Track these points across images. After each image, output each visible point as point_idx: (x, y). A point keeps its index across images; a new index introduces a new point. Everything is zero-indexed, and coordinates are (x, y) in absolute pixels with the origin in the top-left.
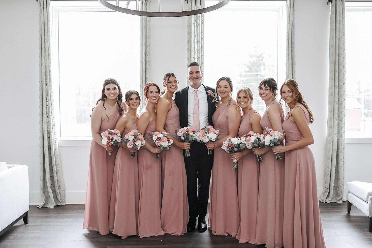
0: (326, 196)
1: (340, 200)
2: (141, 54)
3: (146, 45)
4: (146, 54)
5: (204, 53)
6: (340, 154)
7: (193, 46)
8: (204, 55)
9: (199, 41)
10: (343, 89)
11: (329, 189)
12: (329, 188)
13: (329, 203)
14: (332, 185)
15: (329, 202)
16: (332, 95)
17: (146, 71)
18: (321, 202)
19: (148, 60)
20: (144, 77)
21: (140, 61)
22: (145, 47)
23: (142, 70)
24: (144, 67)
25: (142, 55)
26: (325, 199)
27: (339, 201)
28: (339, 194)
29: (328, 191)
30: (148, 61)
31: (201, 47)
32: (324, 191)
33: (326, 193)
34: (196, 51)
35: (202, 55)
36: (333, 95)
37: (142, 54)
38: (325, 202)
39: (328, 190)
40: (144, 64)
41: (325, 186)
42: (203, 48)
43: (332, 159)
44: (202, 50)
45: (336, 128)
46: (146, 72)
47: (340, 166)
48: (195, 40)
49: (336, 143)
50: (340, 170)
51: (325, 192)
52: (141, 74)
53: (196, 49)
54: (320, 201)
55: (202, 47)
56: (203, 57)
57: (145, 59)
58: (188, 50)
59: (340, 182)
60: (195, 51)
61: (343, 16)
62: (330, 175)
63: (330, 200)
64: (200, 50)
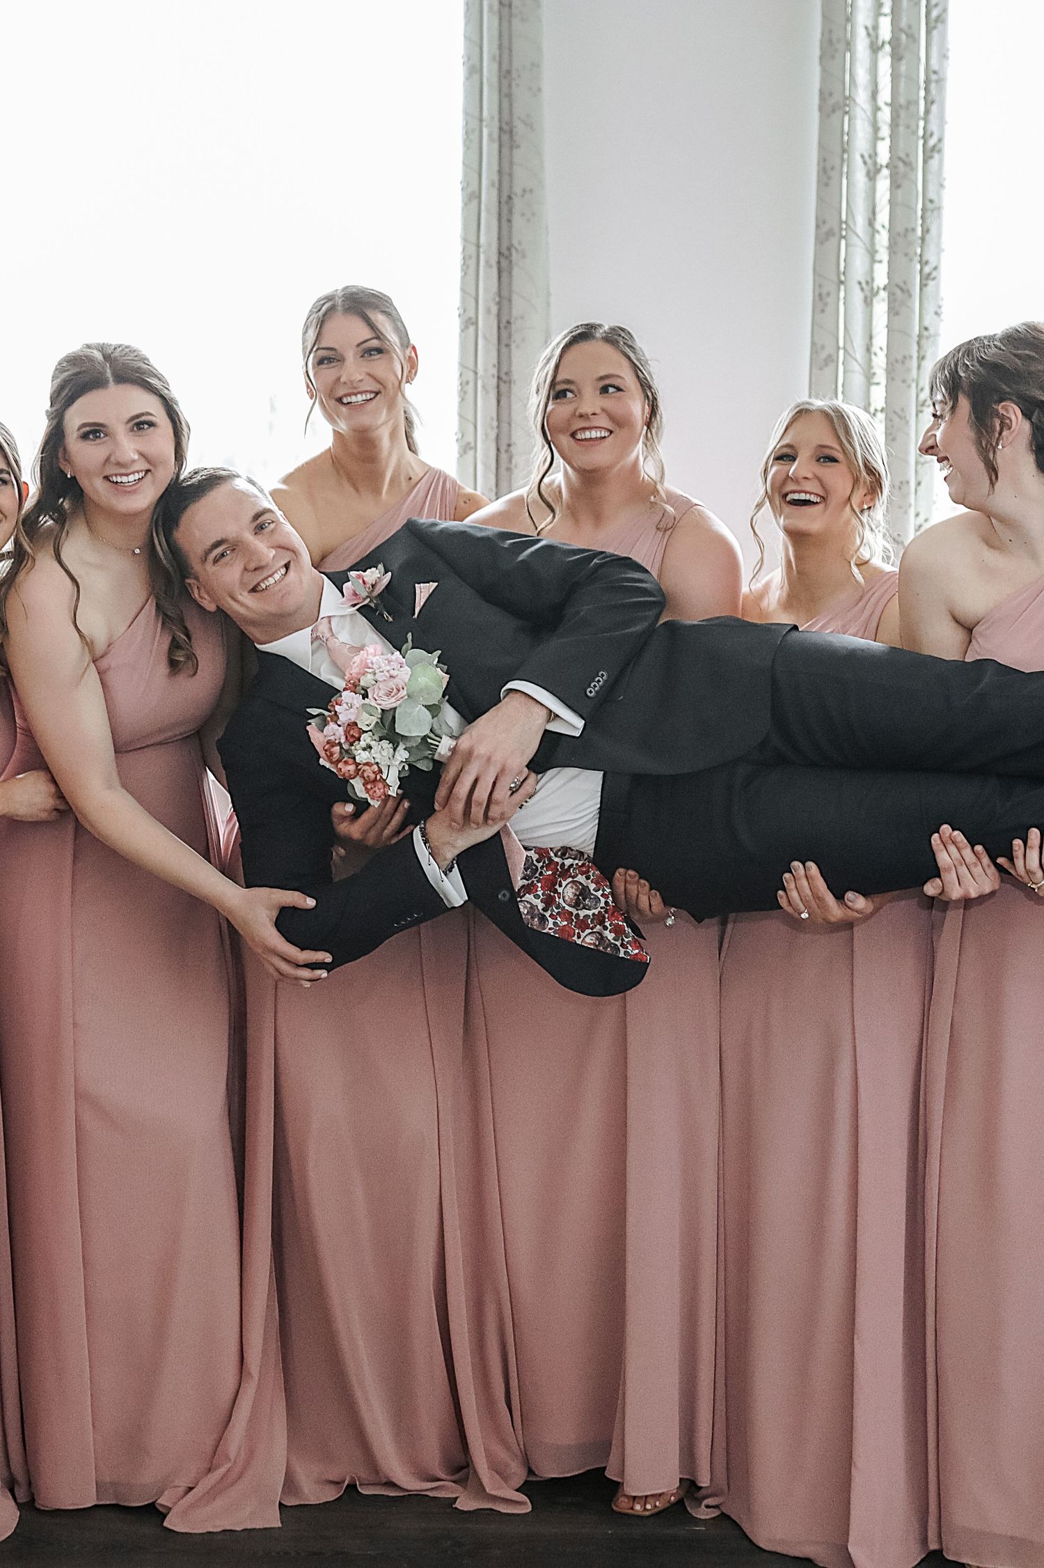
2: (472, 137)
3: (505, 67)
4: (507, 135)
5: (947, 127)
7: (862, 75)
8: (947, 146)
9: (914, 38)
17: (504, 263)
19: (521, 179)
20: (488, 311)
21: (460, 187)
22: (495, 80)
23: (474, 260)
24: (488, 237)
25: (475, 145)
30: (518, 190)
31: (922, 85)
34: (885, 115)
35: (932, 142)
37: (475, 137)
40: (488, 211)
42: (941, 89)
44: (934, 108)
46: (505, 275)
48: (876, 27)
52: (463, 290)
53: (885, 95)
55: (934, 79)
56: (934, 163)
57: (500, 172)
58: (820, 109)
60: (877, 109)
64: (917, 103)
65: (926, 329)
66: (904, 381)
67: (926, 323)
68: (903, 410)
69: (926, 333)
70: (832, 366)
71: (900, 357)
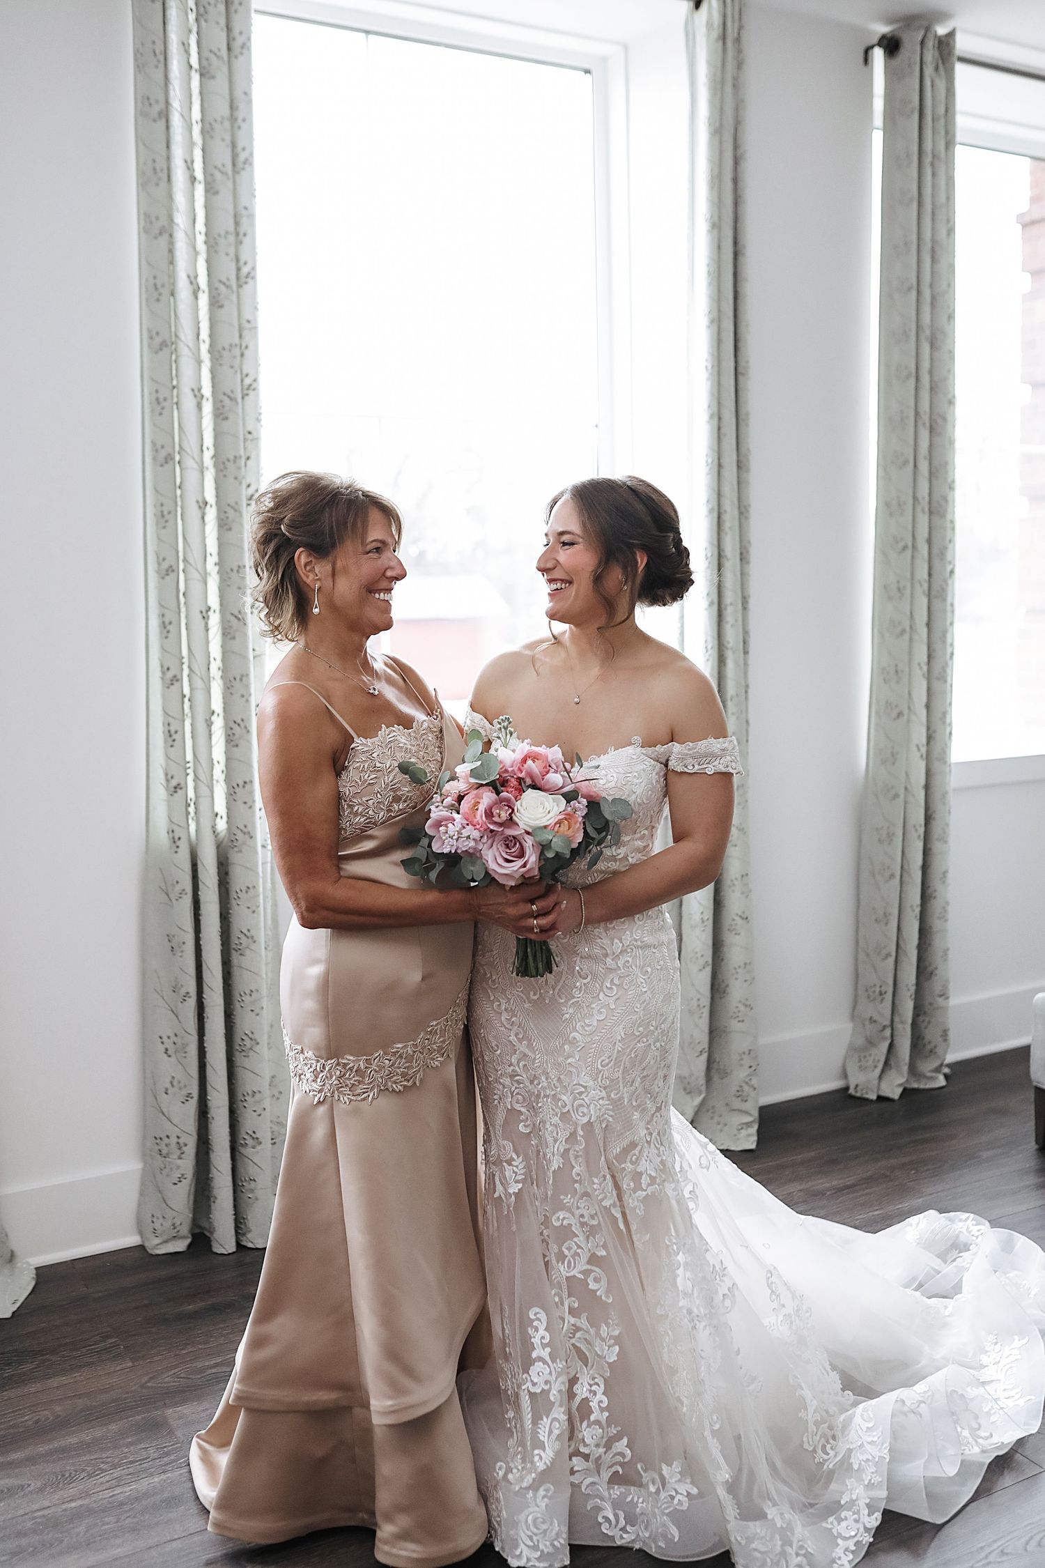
0: (880, 1066)
1: (934, 1074)
5: (256, 259)
6: (937, 847)
7: (181, 205)
10: (949, 517)
11: (892, 1029)
12: (888, 1023)
13: (896, 1097)
14: (908, 1007)
15: (895, 1093)
16: (905, 548)
18: (858, 1095)
26: (876, 1082)
27: (931, 1078)
28: (929, 1047)
29: (884, 1039)
32: (860, 1041)
33: (874, 1051)
35: (244, 271)
36: (910, 544)
38: (881, 1099)
39: (888, 1032)
41: (868, 1010)
43: (905, 875)
44: (243, 241)
45: (923, 713)
47: (936, 906)
49: (921, 794)
50: (936, 924)
51: (871, 1043)
53: (201, 226)
54: (852, 1091)
56: (246, 290)
59: (936, 985)
60: (195, 236)
61: (947, 132)
62: (897, 957)
63: (900, 1085)
64: (227, 234)
65: (250, 433)
66: (236, 478)
67: (250, 429)
68: (237, 503)
69: (249, 437)
70: (171, 463)
71: (231, 457)
